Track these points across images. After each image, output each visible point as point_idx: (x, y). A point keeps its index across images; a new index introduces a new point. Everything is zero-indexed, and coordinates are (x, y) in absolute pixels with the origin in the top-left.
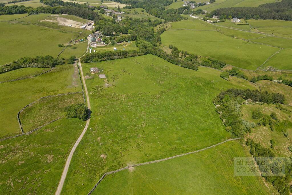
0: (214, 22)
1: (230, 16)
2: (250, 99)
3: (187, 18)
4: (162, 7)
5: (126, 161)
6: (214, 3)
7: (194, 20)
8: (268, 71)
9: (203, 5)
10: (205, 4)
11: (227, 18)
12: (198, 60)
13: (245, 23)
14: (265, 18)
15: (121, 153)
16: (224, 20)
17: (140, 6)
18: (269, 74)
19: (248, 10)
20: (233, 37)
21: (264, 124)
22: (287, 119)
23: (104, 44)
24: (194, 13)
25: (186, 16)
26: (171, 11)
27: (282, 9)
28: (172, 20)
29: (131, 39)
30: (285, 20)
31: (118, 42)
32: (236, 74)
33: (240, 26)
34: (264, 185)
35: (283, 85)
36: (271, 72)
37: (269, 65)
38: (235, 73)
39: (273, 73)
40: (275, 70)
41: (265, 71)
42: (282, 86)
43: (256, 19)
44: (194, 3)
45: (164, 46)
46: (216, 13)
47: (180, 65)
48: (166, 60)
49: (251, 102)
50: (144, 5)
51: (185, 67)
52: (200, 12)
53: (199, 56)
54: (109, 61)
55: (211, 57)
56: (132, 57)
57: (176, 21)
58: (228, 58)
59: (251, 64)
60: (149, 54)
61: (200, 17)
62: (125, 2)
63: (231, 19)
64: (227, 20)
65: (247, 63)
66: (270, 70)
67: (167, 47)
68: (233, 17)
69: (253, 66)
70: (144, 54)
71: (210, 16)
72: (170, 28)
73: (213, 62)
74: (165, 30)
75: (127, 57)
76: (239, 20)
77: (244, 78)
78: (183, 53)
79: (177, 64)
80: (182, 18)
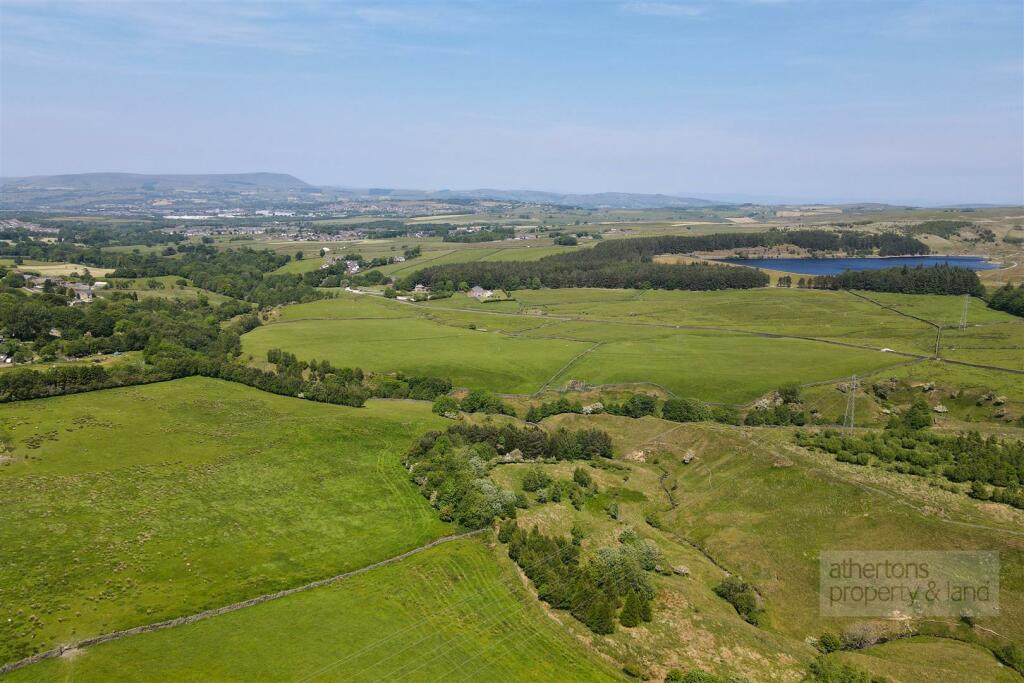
0: (418, 301)
1: (463, 284)
2: (517, 450)
3: (334, 295)
4: (251, 273)
5: (52, 638)
6: (418, 258)
7: (357, 298)
8: (567, 391)
9: (385, 264)
10: (392, 261)
11: (456, 289)
12: (366, 383)
13: (506, 298)
14: (556, 285)
15: (32, 619)
16: (446, 293)
17: (171, 270)
18: (571, 397)
19: (508, 268)
20: (473, 328)
21: (555, 500)
22: (619, 484)
23: (9, 360)
24: (356, 282)
25: (334, 290)
26: (283, 278)
27: (596, 263)
28: (285, 301)
29: (125, 346)
30: (606, 286)
31: (69, 355)
32: (482, 406)
33: (492, 305)
34: (544, 617)
35: (606, 415)
36: (575, 394)
37: (569, 378)
38: (477, 405)
39: (582, 395)
40: (585, 388)
41: (560, 392)
42: (606, 420)
43: (535, 289)
44: (357, 259)
45: (251, 358)
46: (423, 278)
47: (301, 395)
48: (253, 386)
49: (520, 457)
50: (186, 268)
51: (318, 400)
52: (376, 280)
53: (367, 373)
54: (23, 403)
55: (404, 371)
56: (122, 386)
57: (300, 302)
58: (456, 372)
59: (522, 381)
60: (193, 374)
61: (376, 291)
62: (115, 262)
63: (467, 290)
64: (456, 295)
65: (513, 378)
66: (573, 388)
67: (261, 360)
68: (472, 285)
69: (529, 385)
70: (173, 378)
71: (408, 286)
72: (277, 318)
73: (413, 384)
74: (259, 324)
75: (102, 388)
76: (489, 293)
77: (503, 413)
78: (314, 368)
79: (291, 395)
80: (319, 296)
